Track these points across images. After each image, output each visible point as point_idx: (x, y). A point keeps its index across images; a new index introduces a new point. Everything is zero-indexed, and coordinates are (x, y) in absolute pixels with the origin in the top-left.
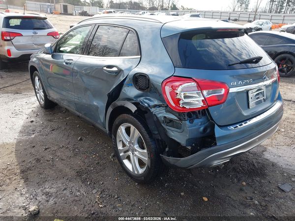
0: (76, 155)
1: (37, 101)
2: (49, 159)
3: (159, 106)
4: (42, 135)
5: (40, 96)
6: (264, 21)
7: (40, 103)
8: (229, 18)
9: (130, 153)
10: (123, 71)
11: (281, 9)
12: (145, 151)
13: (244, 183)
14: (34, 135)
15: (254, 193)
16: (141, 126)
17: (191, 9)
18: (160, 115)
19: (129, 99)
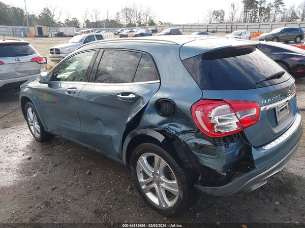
0: (89, 192)
1: (31, 135)
2: (59, 201)
3: (189, 132)
4: (44, 173)
5: (35, 129)
6: (243, 31)
7: (34, 136)
8: (207, 30)
9: (155, 185)
10: (142, 97)
11: (255, 18)
12: (175, 182)
13: (277, 203)
14: (36, 173)
15: (290, 212)
16: (168, 155)
17: (169, 24)
18: (190, 142)
19: (151, 127)
